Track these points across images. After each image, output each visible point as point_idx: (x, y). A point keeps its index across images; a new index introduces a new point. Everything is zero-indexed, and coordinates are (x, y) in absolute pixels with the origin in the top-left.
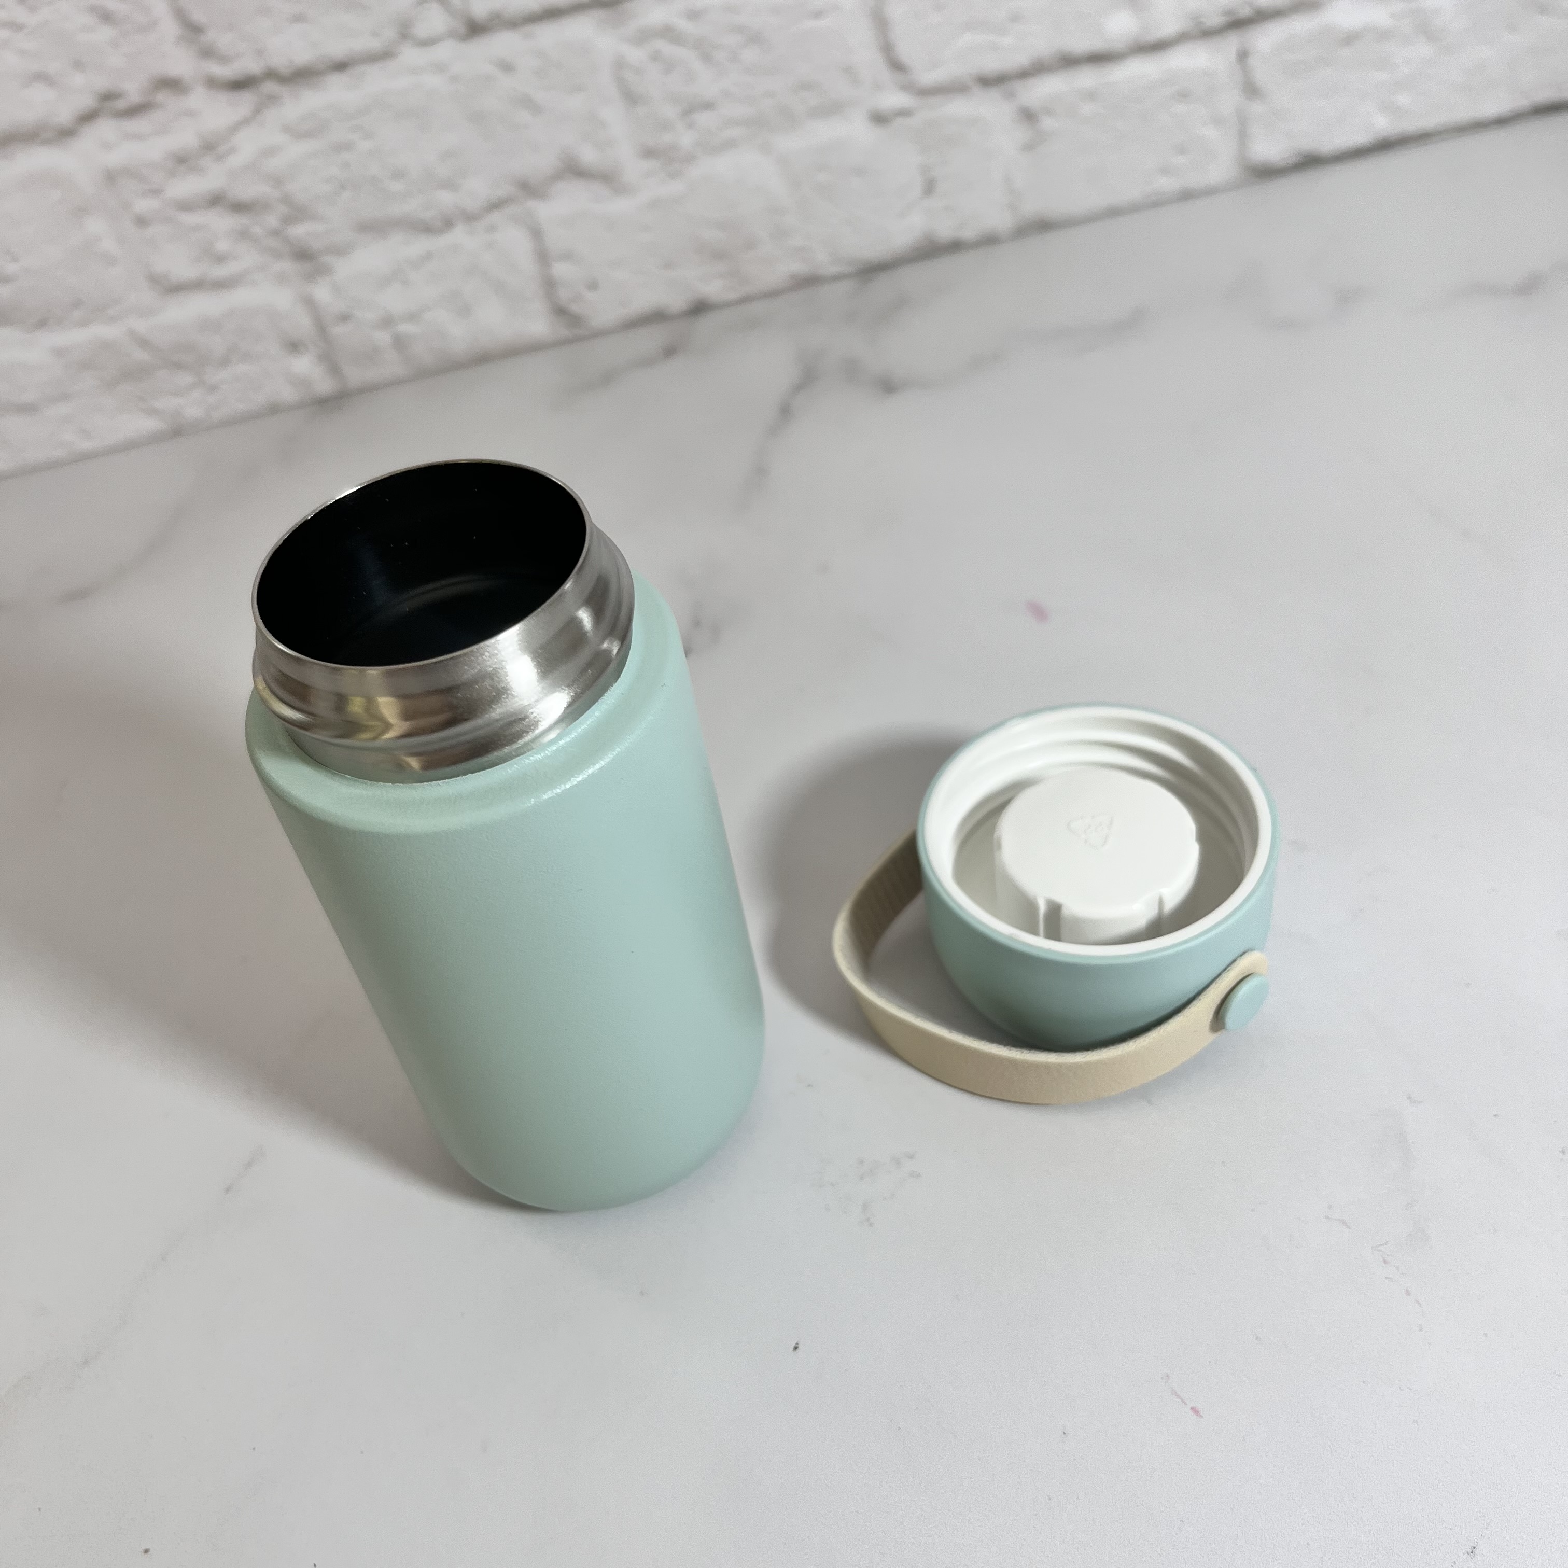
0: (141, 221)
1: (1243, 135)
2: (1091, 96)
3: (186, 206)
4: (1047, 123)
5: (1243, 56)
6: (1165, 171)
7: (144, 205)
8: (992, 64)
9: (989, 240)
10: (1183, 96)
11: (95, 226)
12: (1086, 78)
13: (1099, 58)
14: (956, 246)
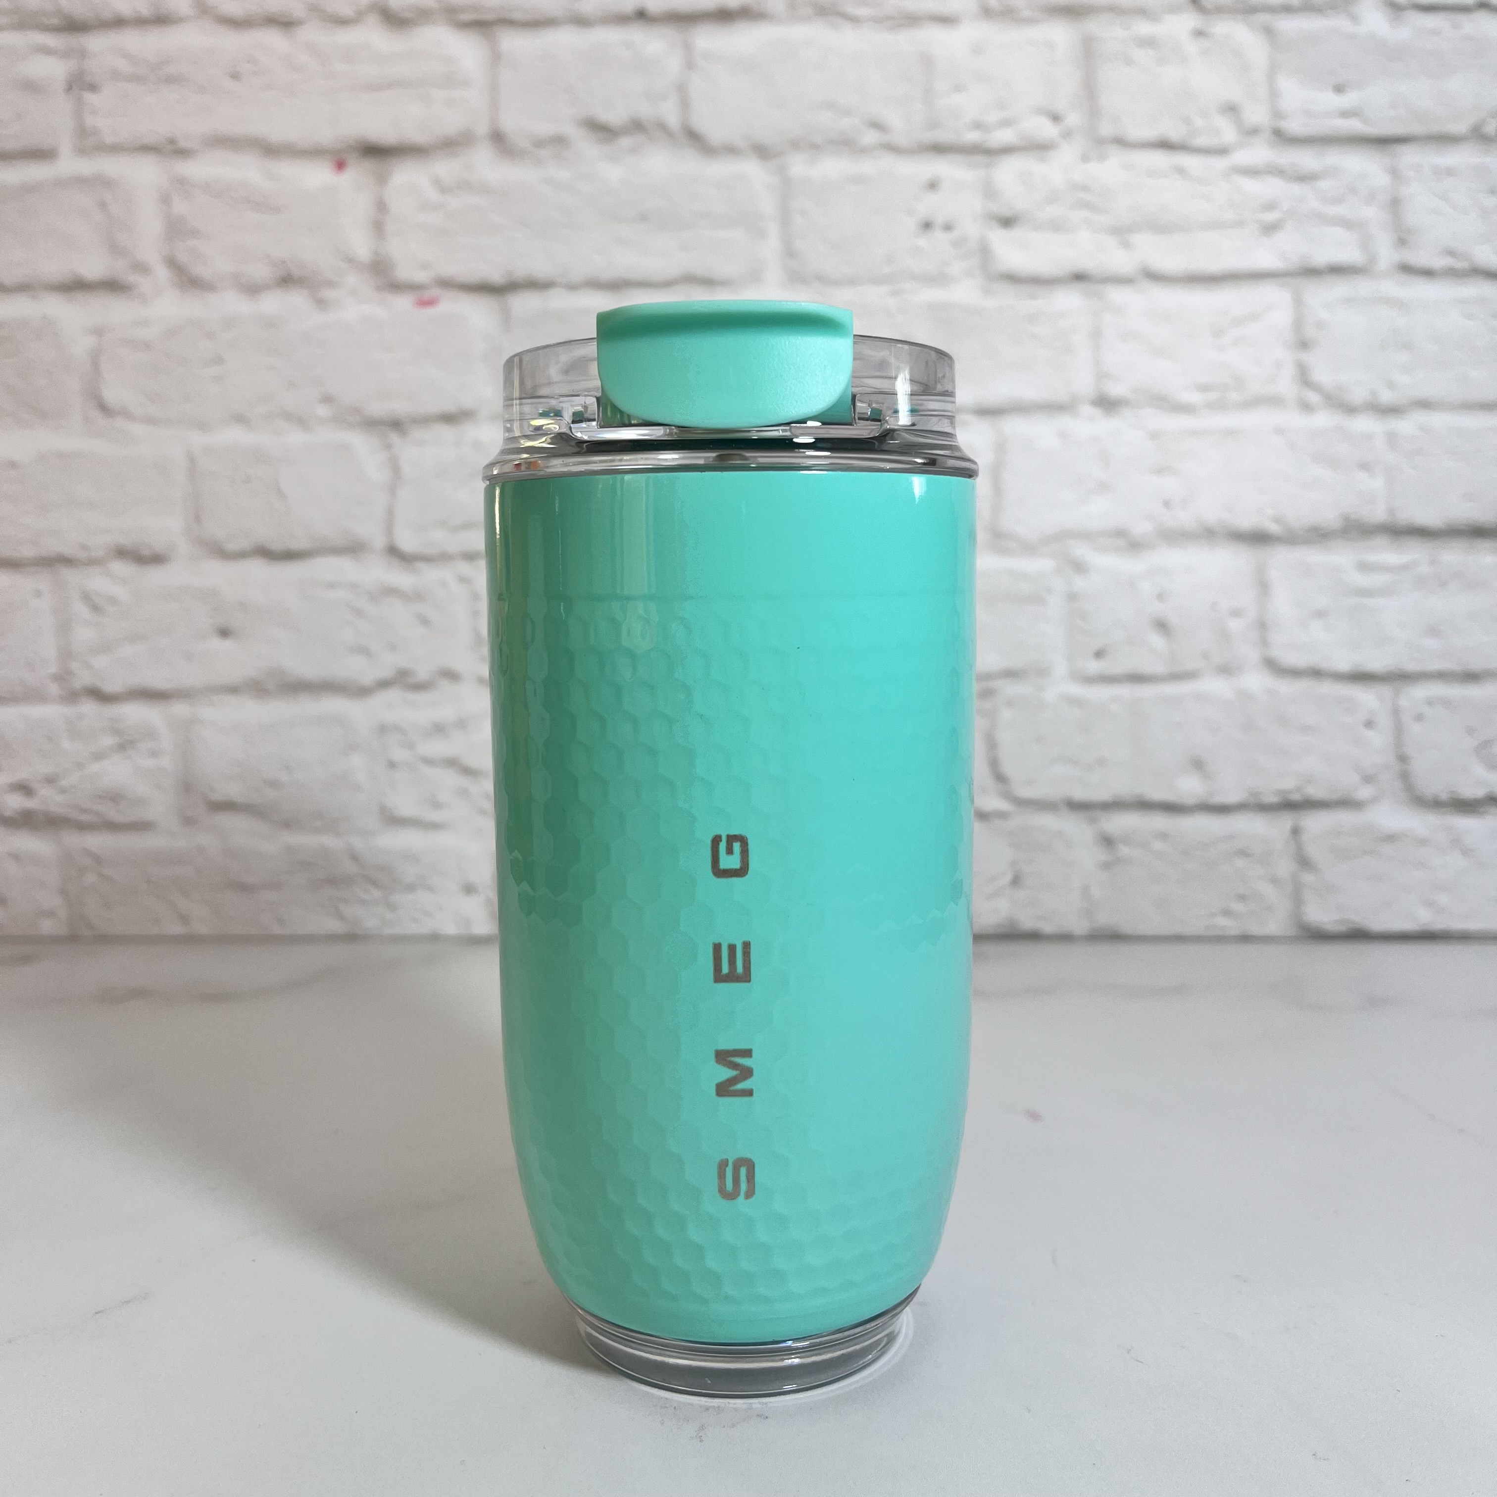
0: (392, 765)
1: (1297, 899)
2: (1163, 836)
3: (429, 761)
4: (1124, 850)
5: (1296, 832)
6: (1227, 913)
7: (399, 754)
8: (1079, 794)
9: (1065, 938)
10: (1244, 853)
11: (357, 761)
12: (1159, 821)
13: (1170, 808)
14: (1034, 937)
